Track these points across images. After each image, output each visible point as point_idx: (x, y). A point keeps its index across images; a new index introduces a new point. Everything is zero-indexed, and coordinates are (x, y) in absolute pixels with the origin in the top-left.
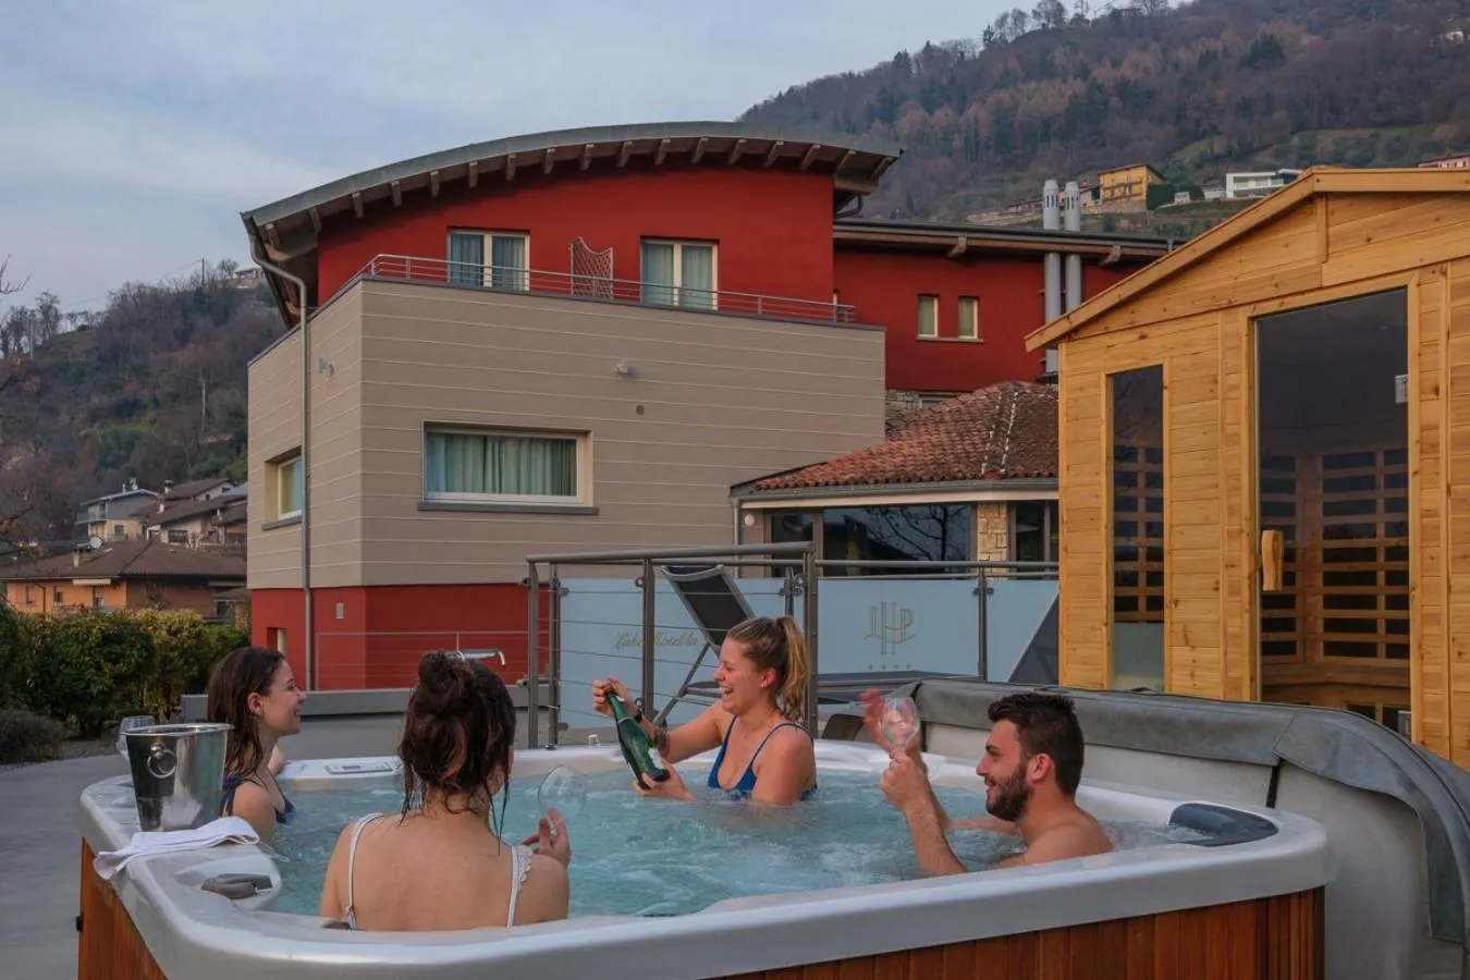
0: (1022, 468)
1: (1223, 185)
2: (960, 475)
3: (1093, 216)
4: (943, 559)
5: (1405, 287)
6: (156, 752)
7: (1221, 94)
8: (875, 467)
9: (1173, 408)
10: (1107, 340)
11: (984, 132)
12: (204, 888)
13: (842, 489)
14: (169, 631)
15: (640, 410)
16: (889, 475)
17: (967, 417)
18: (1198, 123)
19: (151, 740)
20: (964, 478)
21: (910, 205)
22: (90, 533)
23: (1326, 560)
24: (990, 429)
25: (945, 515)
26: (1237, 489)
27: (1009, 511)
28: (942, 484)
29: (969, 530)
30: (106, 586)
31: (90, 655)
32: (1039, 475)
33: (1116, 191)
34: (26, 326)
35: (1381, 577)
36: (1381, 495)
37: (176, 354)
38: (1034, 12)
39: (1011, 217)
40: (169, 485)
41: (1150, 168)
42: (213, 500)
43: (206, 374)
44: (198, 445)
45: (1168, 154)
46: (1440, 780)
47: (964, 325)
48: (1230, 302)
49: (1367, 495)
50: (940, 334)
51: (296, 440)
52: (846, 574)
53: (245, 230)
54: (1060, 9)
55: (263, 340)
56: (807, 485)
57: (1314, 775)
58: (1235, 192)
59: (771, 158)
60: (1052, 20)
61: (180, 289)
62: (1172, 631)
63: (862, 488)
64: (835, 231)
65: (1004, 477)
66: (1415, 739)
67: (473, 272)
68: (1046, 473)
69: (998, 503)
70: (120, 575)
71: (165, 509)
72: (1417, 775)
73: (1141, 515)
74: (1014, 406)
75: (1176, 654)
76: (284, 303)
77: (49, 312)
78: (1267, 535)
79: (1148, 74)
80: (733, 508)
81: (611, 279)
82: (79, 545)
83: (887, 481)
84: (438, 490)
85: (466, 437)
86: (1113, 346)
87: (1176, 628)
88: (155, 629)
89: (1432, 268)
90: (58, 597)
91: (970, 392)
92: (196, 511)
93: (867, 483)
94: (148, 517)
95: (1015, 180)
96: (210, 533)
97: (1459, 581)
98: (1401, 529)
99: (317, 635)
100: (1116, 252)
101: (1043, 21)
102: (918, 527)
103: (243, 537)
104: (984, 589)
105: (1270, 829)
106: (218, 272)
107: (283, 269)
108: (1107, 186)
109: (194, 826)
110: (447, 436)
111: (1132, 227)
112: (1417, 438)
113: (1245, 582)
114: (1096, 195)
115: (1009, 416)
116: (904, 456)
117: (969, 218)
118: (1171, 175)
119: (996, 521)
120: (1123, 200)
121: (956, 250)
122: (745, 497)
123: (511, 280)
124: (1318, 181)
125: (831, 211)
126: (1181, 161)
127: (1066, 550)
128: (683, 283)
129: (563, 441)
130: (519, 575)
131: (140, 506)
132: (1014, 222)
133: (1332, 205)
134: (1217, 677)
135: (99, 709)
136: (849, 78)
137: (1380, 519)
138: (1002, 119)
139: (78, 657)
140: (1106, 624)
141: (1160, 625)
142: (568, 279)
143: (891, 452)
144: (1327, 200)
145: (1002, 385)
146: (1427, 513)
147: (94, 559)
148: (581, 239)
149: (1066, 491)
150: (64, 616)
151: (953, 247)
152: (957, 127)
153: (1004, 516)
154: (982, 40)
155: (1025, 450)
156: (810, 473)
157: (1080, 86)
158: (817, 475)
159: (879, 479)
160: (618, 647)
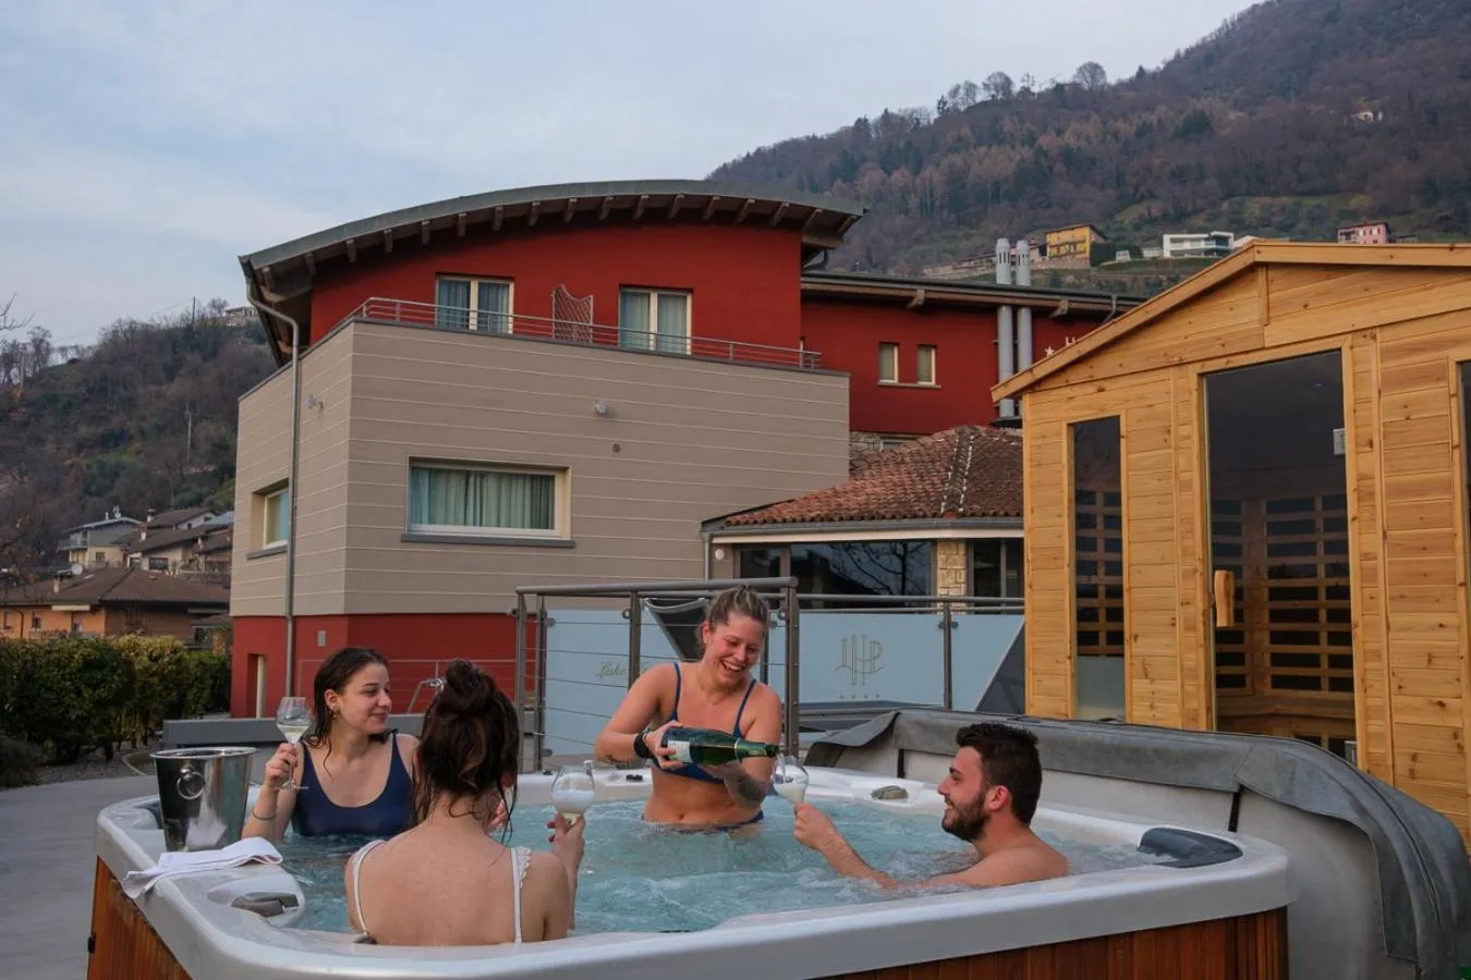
0: (979, 507)
1: (1160, 244)
2: (921, 513)
3: (1041, 271)
4: (903, 594)
5: (1340, 349)
6: (185, 774)
7: (1157, 162)
8: (840, 505)
9: (1130, 456)
10: (1067, 392)
11: (939, 192)
12: (234, 905)
13: (808, 526)
14: (150, 657)
15: (617, 448)
16: (853, 513)
17: (926, 458)
18: (1136, 188)
19: (180, 763)
20: (925, 516)
21: (870, 259)
22: (70, 560)
23: (1271, 598)
24: (948, 470)
25: (904, 550)
26: (1192, 531)
27: (967, 550)
28: (905, 521)
29: (929, 565)
30: (85, 612)
31: (70, 680)
32: (995, 514)
33: (1062, 248)
34: (18, 358)
35: (1323, 615)
36: (1320, 538)
37: (164, 388)
38: (984, 84)
39: (963, 271)
40: (152, 514)
41: (1092, 228)
42: (195, 529)
43: (193, 406)
44: (182, 475)
45: (1107, 216)
46: (1388, 805)
47: (922, 371)
48: (1181, 359)
49: (1308, 538)
50: (900, 381)
51: (287, 474)
52: (811, 607)
53: (242, 273)
54: (1008, 82)
55: (252, 377)
56: (775, 521)
57: (1275, 801)
58: (1173, 252)
59: (743, 215)
60: (1001, 91)
61: (171, 326)
62: (1131, 664)
63: (827, 525)
64: (802, 282)
65: (963, 515)
66: (1361, 765)
67: (459, 316)
68: (1002, 513)
69: (957, 541)
70: (100, 601)
71: (147, 537)
72: (1367, 802)
73: (1101, 555)
74: (971, 448)
75: (1137, 686)
76: (276, 341)
77: (41, 346)
78: (1220, 575)
79: (1090, 143)
80: (704, 543)
81: (591, 324)
82: (60, 572)
83: (851, 519)
84: (421, 522)
85: (449, 472)
86: (1072, 398)
87: (1134, 661)
88: (137, 655)
89: (1364, 333)
90: (36, 623)
91: (929, 435)
92: (177, 539)
93: (832, 520)
94: (129, 544)
95: (968, 237)
96: (191, 561)
97: (1395, 619)
98: (1342, 570)
99: (300, 662)
100: (1064, 306)
101: (993, 92)
102: (879, 562)
103: (225, 565)
104: (949, 622)
105: (1234, 852)
106: (208, 310)
107: (277, 310)
108: (1053, 243)
109: (219, 846)
110: (430, 470)
111: (1077, 282)
112: (1355, 487)
113: (1200, 619)
114: (1043, 252)
115: (966, 458)
116: (867, 495)
117: (925, 271)
118: (1111, 235)
119: (956, 557)
120: (1068, 257)
121: (914, 302)
122: (715, 532)
123: (496, 323)
124: (1259, 252)
125: (798, 265)
126: (1122, 222)
127: (1031, 587)
128: (659, 330)
129: (542, 477)
130: (508, 606)
131: (123, 534)
132: (966, 276)
133: (1271, 274)
134: (1175, 708)
135: (78, 734)
136: (813, 140)
137: (1321, 560)
138: (956, 179)
139: (59, 683)
140: (1070, 658)
141: (1119, 659)
142: (550, 323)
143: (855, 491)
144: (1267, 269)
145: (959, 429)
146: (1366, 556)
147: (75, 585)
148: (564, 288)
149: (1030, 530)
150: (47, 642)
151: (911, 298)
152: (914, 187)
153: (962, 552)
154: (936, 109)
155: (981, 490)
156: (777, 510)
157: (1027, 152)
158: (785, 512)
159: (844, 516)
160: (601, 676)
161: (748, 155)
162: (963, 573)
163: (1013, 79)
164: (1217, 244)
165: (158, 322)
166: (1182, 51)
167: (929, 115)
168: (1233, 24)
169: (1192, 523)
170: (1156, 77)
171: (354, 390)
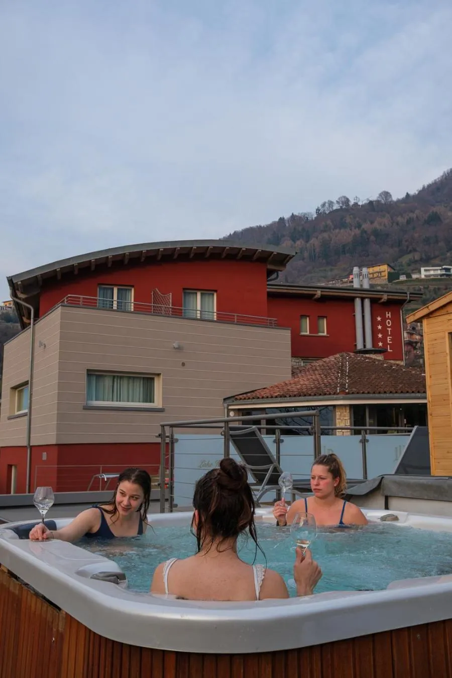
0: (355, 390)
1: (420, 272)
2: (328, 393)
7: (417, 235)
8: (288, 390)
10: (448, 317)
11: (317, 250)
12: (91, 578)
13: (274, 400)
15: (183, 364)
16: (295, 393)
17: (327, 368)
18: (408, 247)
20: (330, 394)
24: (338, 373)
27: (350, 409)
28: (321, 397)
29: (333, 417)
32: (363, 393)
33: (375, 275)
38: (337, 201)
41: (388, 265)
45: (395, 259)
47: (321, 330)
50: (310, 333)
51: (26, 378)
54: (348, 200)
55: (10, 335)
56: (258, 398)
58: (425, 276)
59: (240, 256)
60: (345, 205)
63: (283, 399)
64: (268, 288)
65: (348, 393)
67: (108, 303)
68: (366, 392)
69: (345, 405)
74: (347, 363)
76: (21, 317)
79: (386, 227)
80: (225, 408)
81: (171, 306)
83: (295, 396)
84: (92, 400)
85: (105, 376)
86: (450, 320)
91: (328, 357)
93: (285, 397)
95: (331, 270)
100: (385, 297)
101: (341, 205)
107: (24, 301)
110: (97, 375)
111: (383, 288)
115: (346, 367)
116: (301, 385)
118: (397, 268)
119: (345, 413)
120: (378, 278)
121: (316, 296)
122: (230, 403)
123: (125, 306)
125: (266, 279)
126: (402, 262)
128: (201, 309)
129: (148, 378)
136: (260, 228)
138: (325, 244)
142: (151, 306)
143: (295, 383)
145: (341, 354)
148: (157, 290)
151: (315, 295)
152: (306, 248)
153: (348, 411)
154: (315, 213)
155: (356, 382)
156: (259, 392)
157: (357, 231)
158: (262, 393)
159: (291, 395)
161: (230, 234)
162: (349, 421)
163: (350, 199)
164: (446, 272)
166: (426, 186)
167: (312, 215)
168: (448, 173)
170: (415, 197)
171: (61, 338)
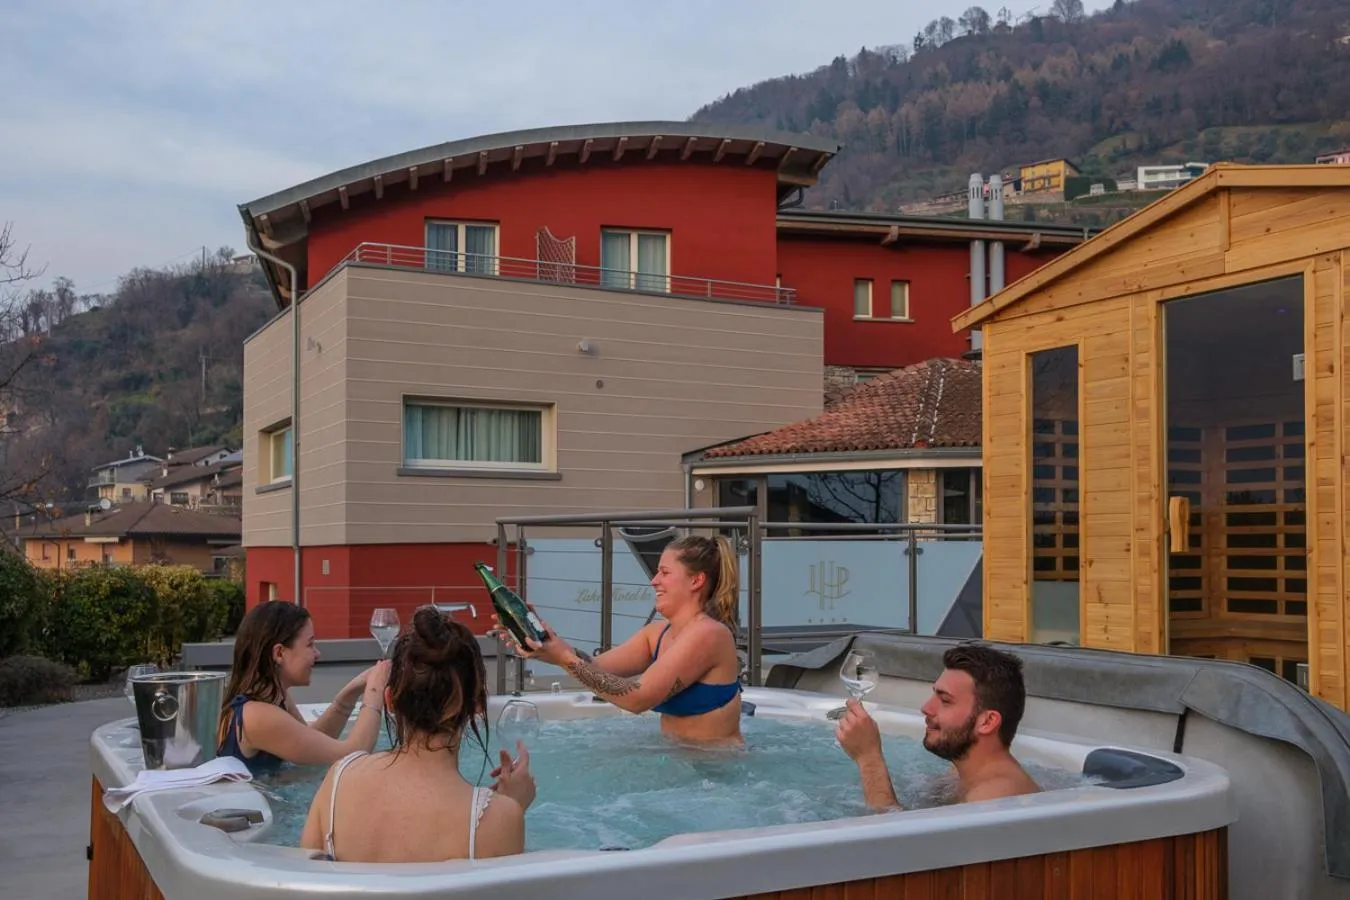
0: (949, 438)
1: (1135, 177)
2: (893, 444)
3: (1016, 206)
4: (876, 521)
5: (1302, 274)
6: (159, 697)
7: (1133, 94)
8: (814, 436)
9: (1087, 385)
10: (1026, 322)
11: (915, 129)
12: (202, 822)
13: (784, 457)
14: (171, 585)
15: (600, 384)
16: (827, 444)
17: (899, 391)
18: (1112, 121)
19: (155, 687)
20: (896, 447)
21: (847, 199)
22: (100, 496)
23: (1230, 524)
24: (920, 401)
25: (879, 481)
26: (1147, 459)
27: (937, 477)
29: (901, 495)
30: (114, 544)
31: (100, 606)
32: (965, 444)
33: (1037, 182)
34: (44, 307)
35: (1281, 540)
36: (1280, 464)
37: (179, 333)
38: (961, 19)
39: (939, 207)
40: (172, 452)
41: (1067, 162)
42: (213, 465)
43: (206, 351)
44: (198, 415)
45: (1083, 149)
46: (1334, 727)
47: (896, 305)
48: (1140, 287)
49: (1267, 464)
50: (874, 315)
51: (289, 412)
52: (788, 535)
53: (242, 220)
54: (985, 16)
55: (257, 321)
56: (752, 453)
57: (1220, 723)
58: (1147, 185)
59: (720, 155)
60: (977, 27)
61: (183, 274)
62: (1086, 589)
63: (802, 456)
64: (778, 220)
65: (934, 445)
66: (1312, 690)
67: (448, 258)
68: (971, 443)
69: (928, 470)
70: (128, 533)
71: (169, 473)
72: (1314, 724)
73: (1058, 483)
74: (942, 380)
75: (1091, 610)
76: (276, 287)
77: (65, 295)
78: (1175, 502)
79: (1066, 77)
80: (684, 474)
81: (574, 264)
82: (91, 506)
83: (826, 450)
84: (415, 457)
85: (440, 409)
86: (1032, 327)
87: (1090, 586)
88: (159, 583)
89: (1327, 256)
90: (71, 554)
91: (903, 368)
92: (195, 476)
93: (806, 451)
94: (152, 480)
95: (943, 173)
96: (209, 496)
98: (1299, 495)
99: (306, 589)
100: (1036, 239)
101: (970, 28)
102: (854, 491)
103: (238, 499)
104: (914, 549)
105: (1177, 773)
106: (217, 258)
107: (276, 256)
108: (1027, 179)
109: (193, 765)
110: (424, 407)
111: (1051, 216)
112: (1313, 412)
113: (1154, 546)
114: (1017, 187)
115: (937, 390)
116: (841, 426)
117: (902, 208)
118: (1087, 168)
119: (926, 486)
120: (1043, 191)
121: (889, 238)
122: (695, 464)
123: (483, 266)
124: (1221, 176)
125: (775, 203)
126: (1096, 156)
127: (989, 514)
128: (639, 269)
129: (529, 413)
130: (489, 535)
131: (146, 471)
132: (941, 212)
133: (1234, 198)
134: (1128, 631)
135: (108, 655)
136: (791, 81)
137: (1280, 486)
138: (931, 117)
139: (89, 608)
140: (1026, 582)
141: (1076, 583)
142: (534, 265)
143: (829, 423)
144: (1229, 194)
145: (931, 361)
146: (1322, 482)
147: (104, 519)
148: (546, 228)
149: (989, 460)
150: (77, 571)
151: (886, 234)
152: (891, 125)
153: (933, 481)
154: (913, 46)
155: (952, 422)
156: (755, 442)
157: (1003, 87)
158: (762, 444)
159: (819, 448)
160: (579, 602)
161: (728, 96)
162: (933, 501)
163: (990, 14)
164: (1189, 175)
165: (170, 269)
167: (905, 52)
169: (1148, 450)
170: (1134, 7)
171: (350, 330)
